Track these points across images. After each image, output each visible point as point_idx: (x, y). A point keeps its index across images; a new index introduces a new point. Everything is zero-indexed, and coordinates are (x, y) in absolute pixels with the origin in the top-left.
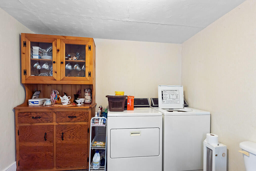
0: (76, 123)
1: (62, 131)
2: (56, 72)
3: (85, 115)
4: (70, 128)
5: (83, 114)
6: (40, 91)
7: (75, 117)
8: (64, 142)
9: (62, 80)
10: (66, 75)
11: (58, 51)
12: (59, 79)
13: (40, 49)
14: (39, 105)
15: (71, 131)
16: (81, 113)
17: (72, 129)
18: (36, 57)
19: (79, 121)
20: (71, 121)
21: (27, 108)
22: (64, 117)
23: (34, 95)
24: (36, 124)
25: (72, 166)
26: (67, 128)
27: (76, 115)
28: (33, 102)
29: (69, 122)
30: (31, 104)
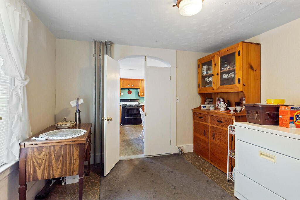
0: (223, 128)
1: (213, 131)
2: (214, 83)
3: (229, 122)
4: (218, 131)
5: (228, 121)
6: (213, 99)
7: (222, 122)
8: (215, 141)
9: (218, 89)
10: (220, 85)
11: (215, 65)
12: (216, 89)
13: (208, 66)
14: (206, 109)
15: (220, 134)
16: (226, 120)
17: (220, 133)
18: (205, 74)
19: (225, 126)
20: (219, 125)
21: (200, 110)
22: (215, 120)
23: (206, 102)
24: (201, 122)
25: (220, 166)
26: (217, 130)
27: (223, 121)
28: (203, 107)
29: (218, 125)
30: (202, 108)
